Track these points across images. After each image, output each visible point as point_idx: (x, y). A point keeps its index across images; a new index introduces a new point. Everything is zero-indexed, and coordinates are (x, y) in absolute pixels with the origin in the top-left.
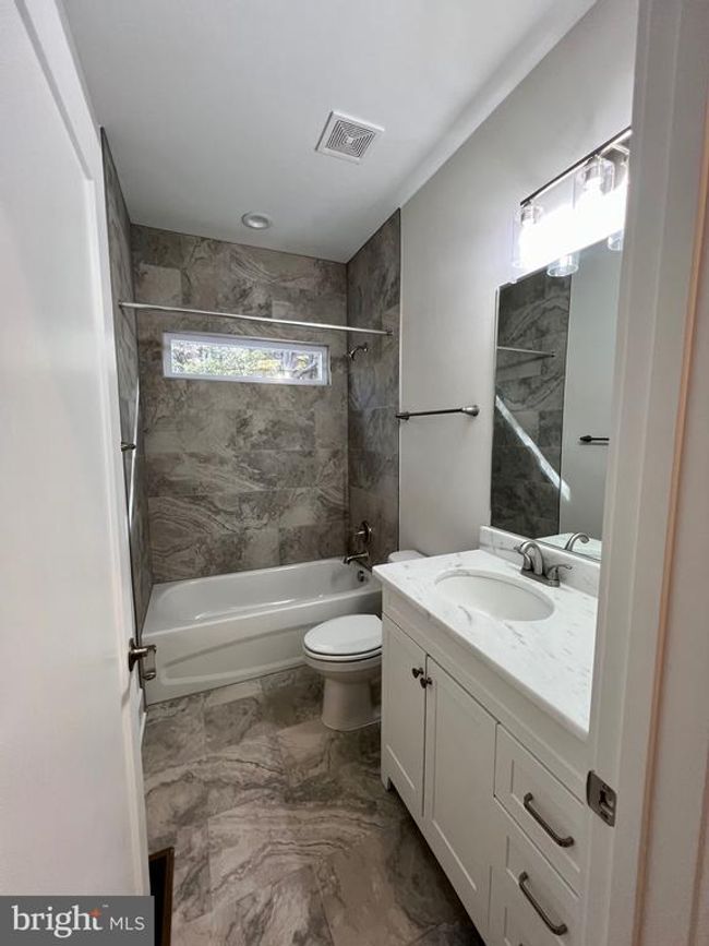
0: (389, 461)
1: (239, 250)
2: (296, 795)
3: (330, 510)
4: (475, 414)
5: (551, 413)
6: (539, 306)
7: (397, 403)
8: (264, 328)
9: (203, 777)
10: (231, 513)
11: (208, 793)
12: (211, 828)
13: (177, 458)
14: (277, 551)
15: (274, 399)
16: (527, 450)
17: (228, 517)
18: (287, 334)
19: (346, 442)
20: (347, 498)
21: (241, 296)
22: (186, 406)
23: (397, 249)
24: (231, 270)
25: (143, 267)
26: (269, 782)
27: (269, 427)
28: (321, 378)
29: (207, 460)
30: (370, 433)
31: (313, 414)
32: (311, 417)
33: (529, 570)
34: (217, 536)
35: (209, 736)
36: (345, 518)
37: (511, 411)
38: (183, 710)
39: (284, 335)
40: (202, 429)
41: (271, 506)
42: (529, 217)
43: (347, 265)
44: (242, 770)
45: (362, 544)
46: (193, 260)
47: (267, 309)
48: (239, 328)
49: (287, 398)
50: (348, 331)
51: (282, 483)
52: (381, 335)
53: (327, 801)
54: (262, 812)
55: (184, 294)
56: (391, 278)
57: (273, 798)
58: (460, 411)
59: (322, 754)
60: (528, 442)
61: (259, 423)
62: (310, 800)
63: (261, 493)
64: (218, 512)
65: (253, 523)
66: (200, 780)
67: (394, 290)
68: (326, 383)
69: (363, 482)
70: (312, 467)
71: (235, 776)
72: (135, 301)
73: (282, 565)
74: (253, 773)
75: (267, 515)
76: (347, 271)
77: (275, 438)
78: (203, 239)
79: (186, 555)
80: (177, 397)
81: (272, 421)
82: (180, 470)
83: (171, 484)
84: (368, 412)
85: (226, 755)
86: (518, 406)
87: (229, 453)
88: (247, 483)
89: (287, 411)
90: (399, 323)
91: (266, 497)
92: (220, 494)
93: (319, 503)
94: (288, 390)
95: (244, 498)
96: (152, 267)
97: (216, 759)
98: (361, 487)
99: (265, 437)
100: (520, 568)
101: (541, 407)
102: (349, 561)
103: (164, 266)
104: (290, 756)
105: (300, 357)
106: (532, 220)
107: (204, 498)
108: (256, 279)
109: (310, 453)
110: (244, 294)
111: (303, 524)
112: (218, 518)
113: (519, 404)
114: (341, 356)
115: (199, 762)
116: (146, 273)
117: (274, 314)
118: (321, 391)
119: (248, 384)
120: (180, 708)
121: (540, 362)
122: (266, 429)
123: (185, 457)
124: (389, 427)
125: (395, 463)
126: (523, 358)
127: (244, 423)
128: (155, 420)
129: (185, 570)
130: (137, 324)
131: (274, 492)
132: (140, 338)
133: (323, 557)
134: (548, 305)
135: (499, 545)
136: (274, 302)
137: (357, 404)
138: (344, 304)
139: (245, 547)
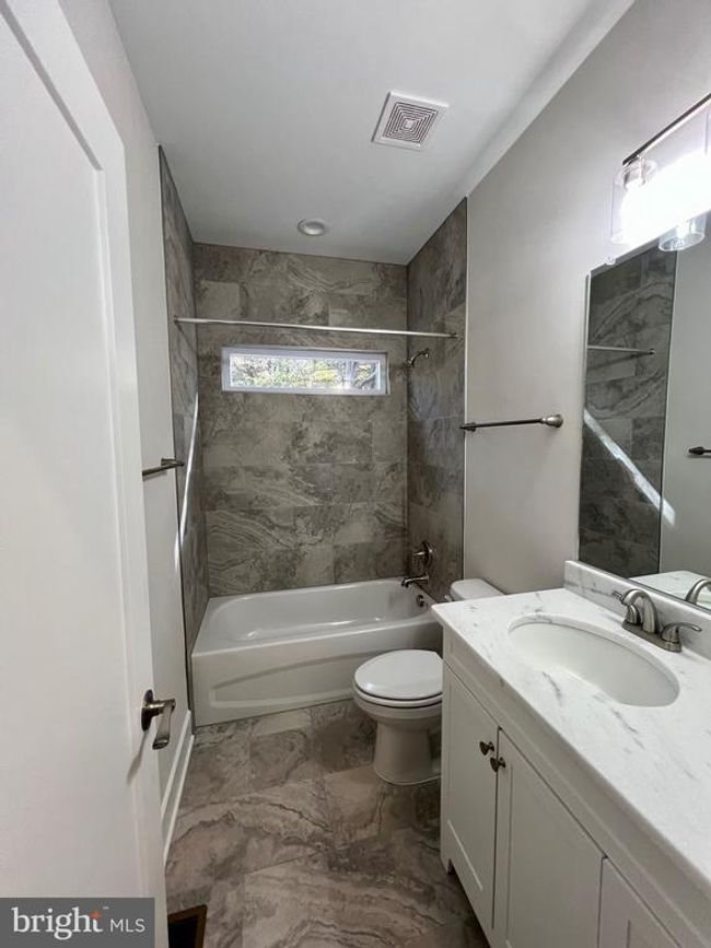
0: (452, 476)
1: (295, 260)
2: (342, 861)
3: (388, 527)
4: (558, 425)
5: (649, 421)
6: (633, 296)
7: (462, 412)
8: (320, 337)
9: (243, 821)
10: (286, 528)
11: (247, 841)
12: (248, 889)
13: (233, 472)
14: (332, 569)
15: (330, 410)
16: (617, 463)
17: (282, 532)
18: (344, 343)
19: (406, 455)
20: (406, 515)
21: (298, 306)
22: (243, 420)
23: (462, 243)
24: (287, 280)
25: (204, 283)
26: (313, 837)
27: (325, 440)
28: (380, 387)
29: (262, 474)
30: (430, 444)
31: (370, 425)
32: (368, 429)
33: (635, 624)
34: (272, 551)
35: (253, 772)
36: (403, 536)
37: (597, 418)
38: (230, 737)
39: (341, 344)
40: (258, 443)
41: (326, 521)
42: (636, 177)
43: (408, 267)
44: (284, 820)
45: (422, 566)
46: (251, 273)
47: (324, 319)
48: (295, 338)
49: (343, 410)
50: (408, 336)
51: (338, 497)
52: (444, 338)
53: (376, 875)
54: (303, 878)
55: (243, 308)
56: (456, 275)
57: (315, 861)
58: (539, 421)
59: (373, 812)
60: (618, 453)
61: (314, 436)
62: (356, 870)
63: (316, 507)
64: (272, 527)
65: (307, 539)
66: (240, 825)
67: (459, 288)
68: (383, 392)
69: (423, 498)
70: (369, 481)
71: (277, 825)
72: (196, 317)
73: (336, 583)
74: (296, 824)
75: (322, 530)
76: (408, 272)
77: (331, 451)
78: (261, 252)
79: (240, 569)
80: (234, 411)
81: (329, 433)
82: (237, 484)
83: (228, 498)
84: (429, 423)
85: (269, 797)
86: (607, 412)
87: (285, 467)
88: (301, 498)
89: (344, 424)
90: (464, 324)
91: (322, 511)
92: (274, 508)
93: (375, 518)
94: (343, 401)
95: (300, 513)
96: (212, 283)
97: (259, 801)
98: (421, 504)
99: (320, 451)
100: (622, 619)
101: (635, 413)
102: (407, 585)
103: (224, 281)
104: (337, 809)
105: (363, 367)
106: (640, 180)
107: (258, 512)
108: (312, 287)
109: (366, 467)
110: (301, 304)
111: (358, 541)
112: (273, 533)
113: (607, 411)
114: (400, 363)
115: (241, 802)
116: (207, 289)
117: (330, 322)
118: (378, 401)
119: (304, 396)
120: (228, 733)
121: (635, 361)
122: (322, 442)
123: (241, 471)
124: (453, 439)
125: (458, 479)
126: (612, 358)
127: (299, 436)
128: (213, 434)
129: (240, 584)
130: (197, 339)
131: (329, 508)
132: (200, 353)
133: (379, 576)
134: (646, 294)
135: (592, 586)
136: (330, 311)
137: (418, 415)
138: (405, 309)
139: (300, 563)
